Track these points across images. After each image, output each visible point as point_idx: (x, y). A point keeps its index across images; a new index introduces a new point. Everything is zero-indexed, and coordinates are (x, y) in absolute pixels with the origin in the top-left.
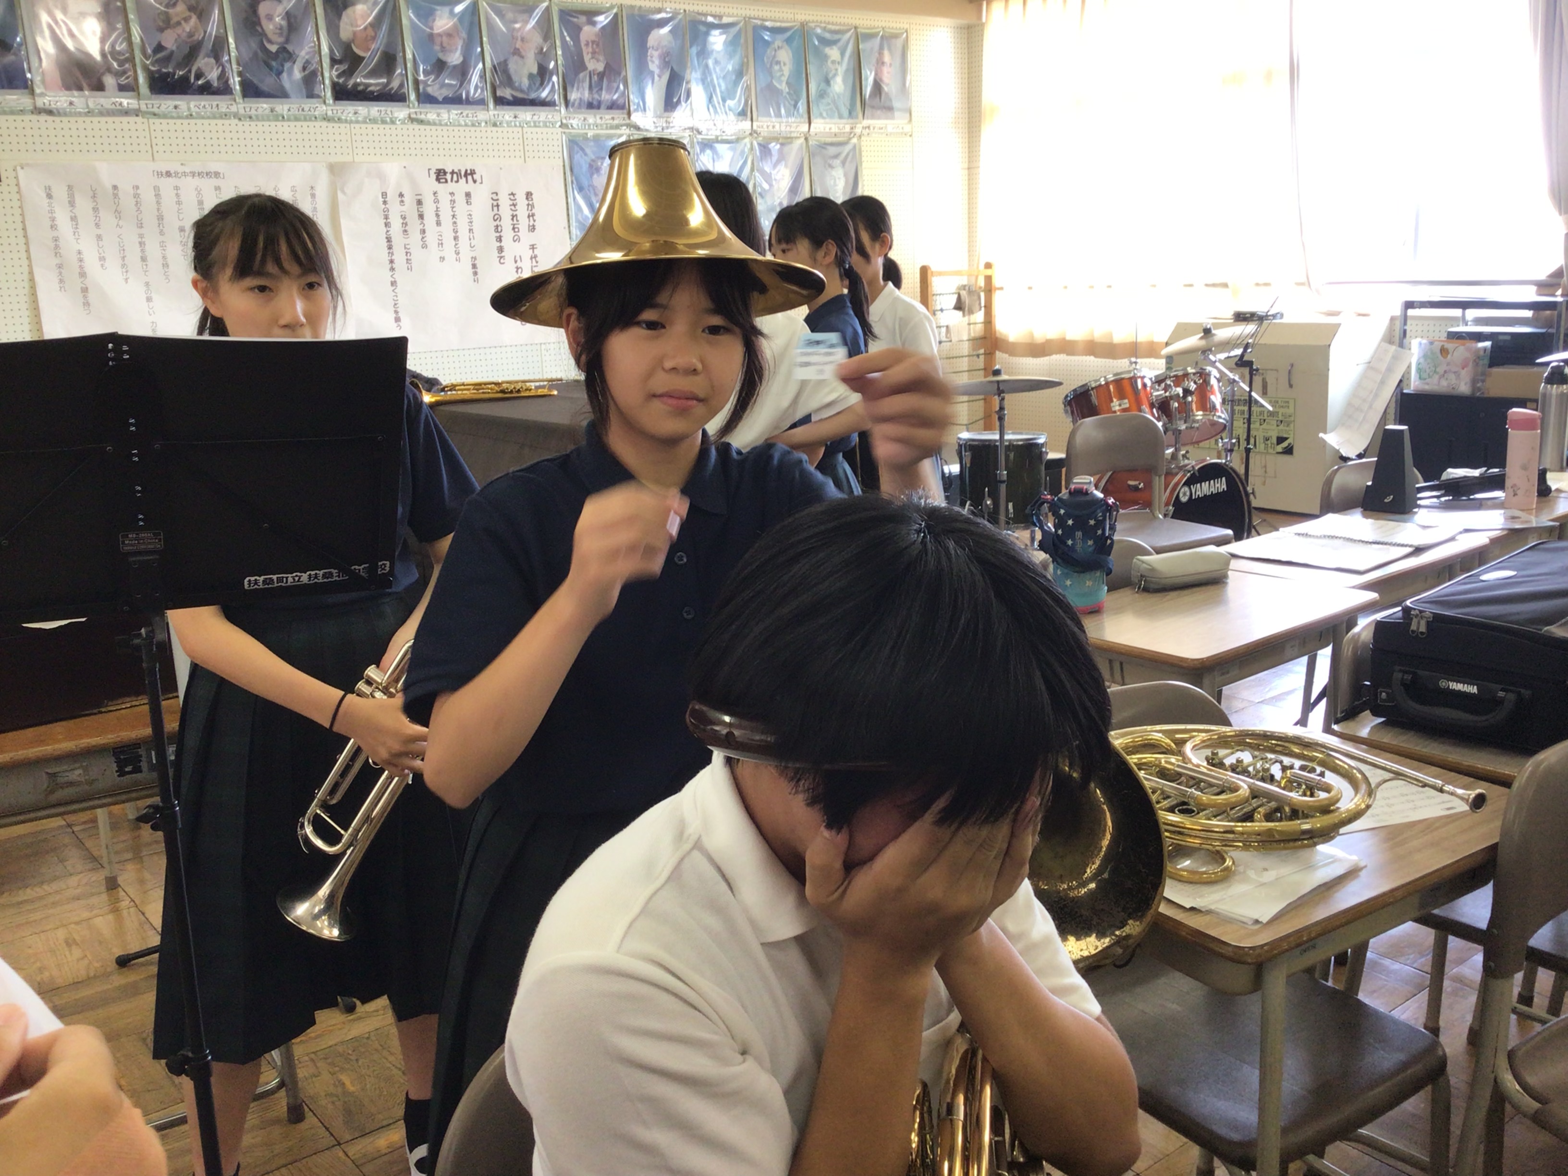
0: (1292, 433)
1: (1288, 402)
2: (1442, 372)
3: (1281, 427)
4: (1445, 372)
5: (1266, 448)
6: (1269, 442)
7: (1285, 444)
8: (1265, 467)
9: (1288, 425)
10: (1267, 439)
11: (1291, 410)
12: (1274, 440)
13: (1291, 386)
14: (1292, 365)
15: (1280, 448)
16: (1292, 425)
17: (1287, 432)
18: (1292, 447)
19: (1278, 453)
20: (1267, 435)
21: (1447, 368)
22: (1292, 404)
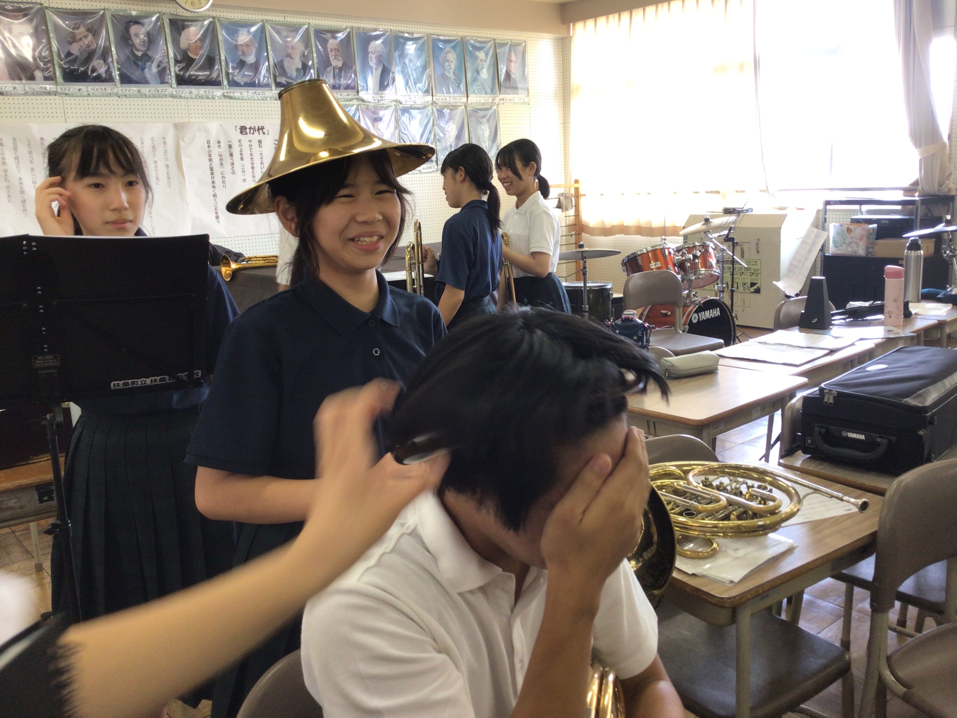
0: (759, 280)
1: (756, 262)
2: (848, 243)
3: (753, 277)
4: (850, 243)
5: (744, 290)
6: (745, 286)
7: (755, 287)
8: (744, 301)
9: (757, 276)
10: (745, 284)
11: (758, 267)
12: (749, 285)
13: (758, 252)
14: (759, 240)
15: (752, 289)
16: (759, 276)
17: (756, 280)
18: (759, 289)
19: (752, 292)
20: (744, 282)
21: (851, 240)
22: (759, 262)
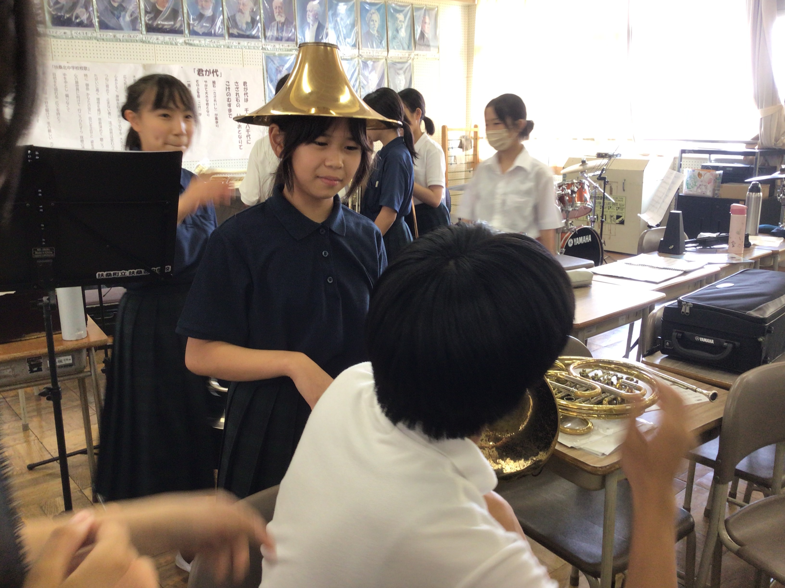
0: (624, 214)
1: (622, 198)
2: (698, 185)
3: (619, 211)
4: (700, 185)
5: (611, 221)
6: (612, 218)
7: (620, 219)
8: (610, 230)
9: (622, 210)
10: (612, 217)
11: (623, 203)
12: (615, 217)
13: (624, 190)
14: (625, 180)
15: (618, 221)
16: (624, 210)
17: (621, 213)
18: (624, 221)
19: (617, 224)
20: (612, 214)
21: (701, 183)
22: (624, 199)
